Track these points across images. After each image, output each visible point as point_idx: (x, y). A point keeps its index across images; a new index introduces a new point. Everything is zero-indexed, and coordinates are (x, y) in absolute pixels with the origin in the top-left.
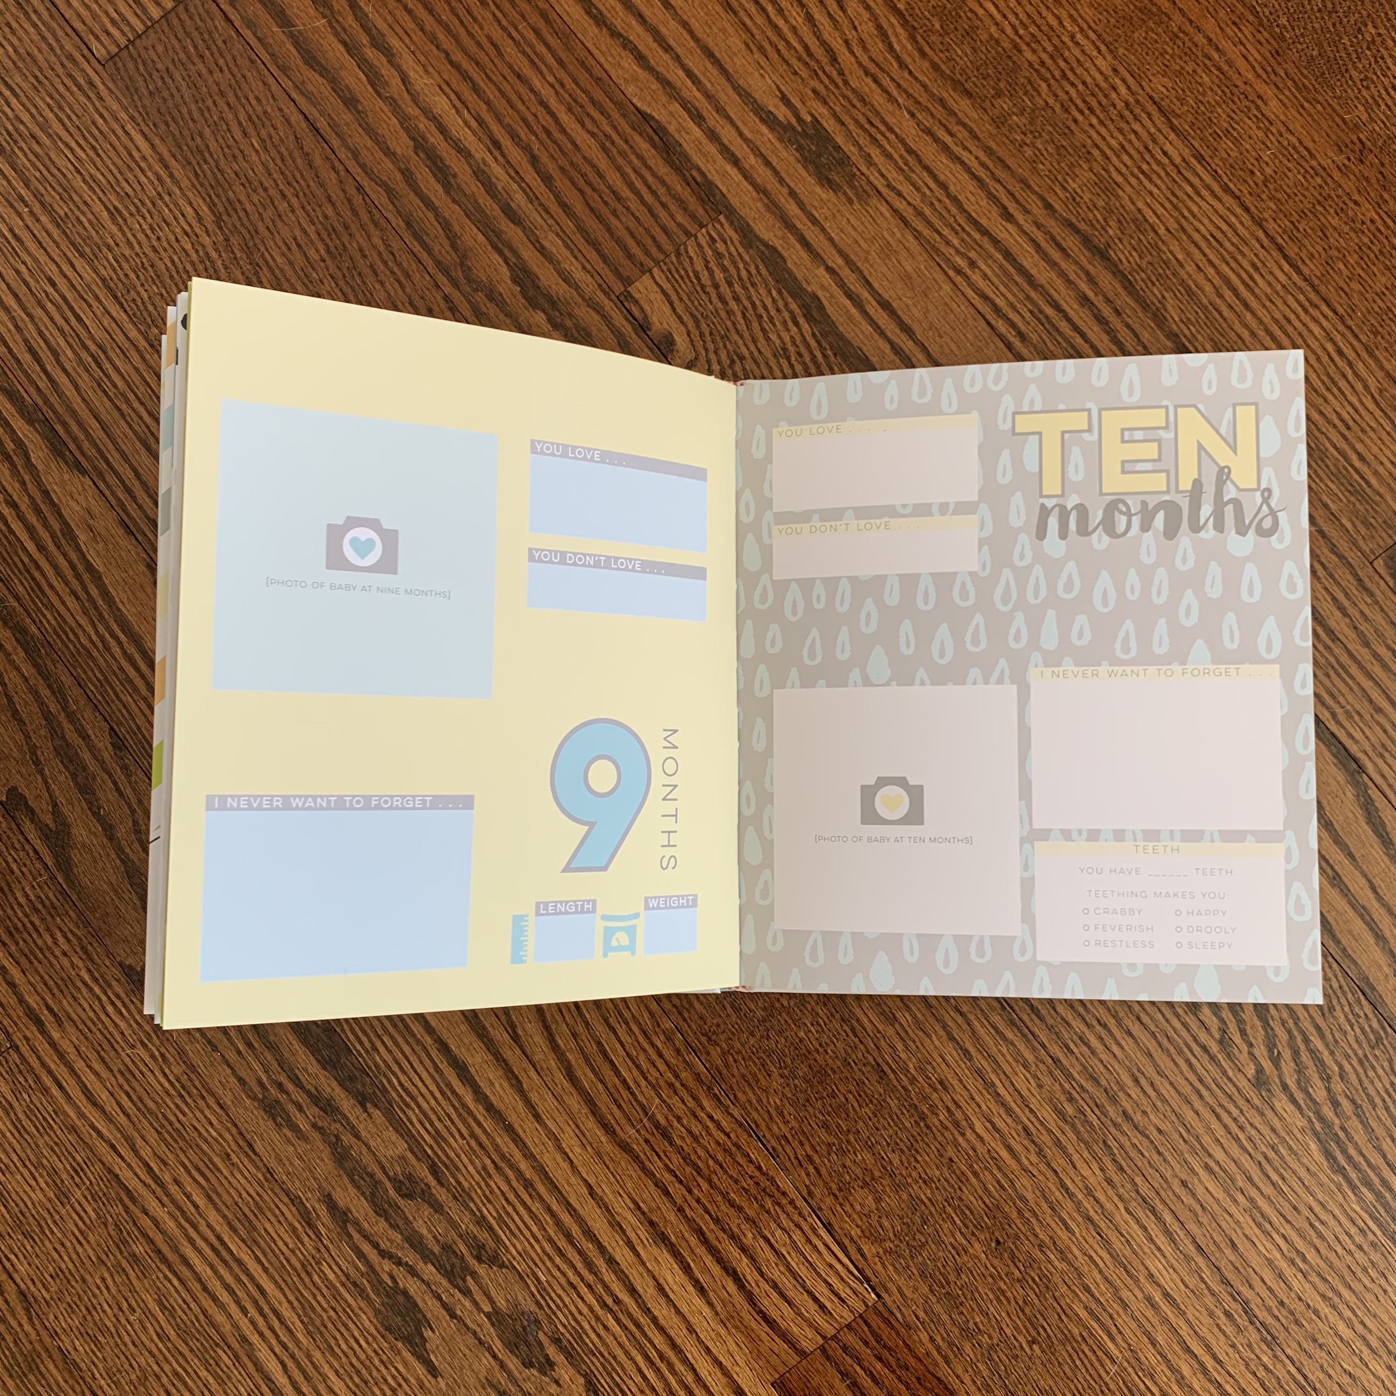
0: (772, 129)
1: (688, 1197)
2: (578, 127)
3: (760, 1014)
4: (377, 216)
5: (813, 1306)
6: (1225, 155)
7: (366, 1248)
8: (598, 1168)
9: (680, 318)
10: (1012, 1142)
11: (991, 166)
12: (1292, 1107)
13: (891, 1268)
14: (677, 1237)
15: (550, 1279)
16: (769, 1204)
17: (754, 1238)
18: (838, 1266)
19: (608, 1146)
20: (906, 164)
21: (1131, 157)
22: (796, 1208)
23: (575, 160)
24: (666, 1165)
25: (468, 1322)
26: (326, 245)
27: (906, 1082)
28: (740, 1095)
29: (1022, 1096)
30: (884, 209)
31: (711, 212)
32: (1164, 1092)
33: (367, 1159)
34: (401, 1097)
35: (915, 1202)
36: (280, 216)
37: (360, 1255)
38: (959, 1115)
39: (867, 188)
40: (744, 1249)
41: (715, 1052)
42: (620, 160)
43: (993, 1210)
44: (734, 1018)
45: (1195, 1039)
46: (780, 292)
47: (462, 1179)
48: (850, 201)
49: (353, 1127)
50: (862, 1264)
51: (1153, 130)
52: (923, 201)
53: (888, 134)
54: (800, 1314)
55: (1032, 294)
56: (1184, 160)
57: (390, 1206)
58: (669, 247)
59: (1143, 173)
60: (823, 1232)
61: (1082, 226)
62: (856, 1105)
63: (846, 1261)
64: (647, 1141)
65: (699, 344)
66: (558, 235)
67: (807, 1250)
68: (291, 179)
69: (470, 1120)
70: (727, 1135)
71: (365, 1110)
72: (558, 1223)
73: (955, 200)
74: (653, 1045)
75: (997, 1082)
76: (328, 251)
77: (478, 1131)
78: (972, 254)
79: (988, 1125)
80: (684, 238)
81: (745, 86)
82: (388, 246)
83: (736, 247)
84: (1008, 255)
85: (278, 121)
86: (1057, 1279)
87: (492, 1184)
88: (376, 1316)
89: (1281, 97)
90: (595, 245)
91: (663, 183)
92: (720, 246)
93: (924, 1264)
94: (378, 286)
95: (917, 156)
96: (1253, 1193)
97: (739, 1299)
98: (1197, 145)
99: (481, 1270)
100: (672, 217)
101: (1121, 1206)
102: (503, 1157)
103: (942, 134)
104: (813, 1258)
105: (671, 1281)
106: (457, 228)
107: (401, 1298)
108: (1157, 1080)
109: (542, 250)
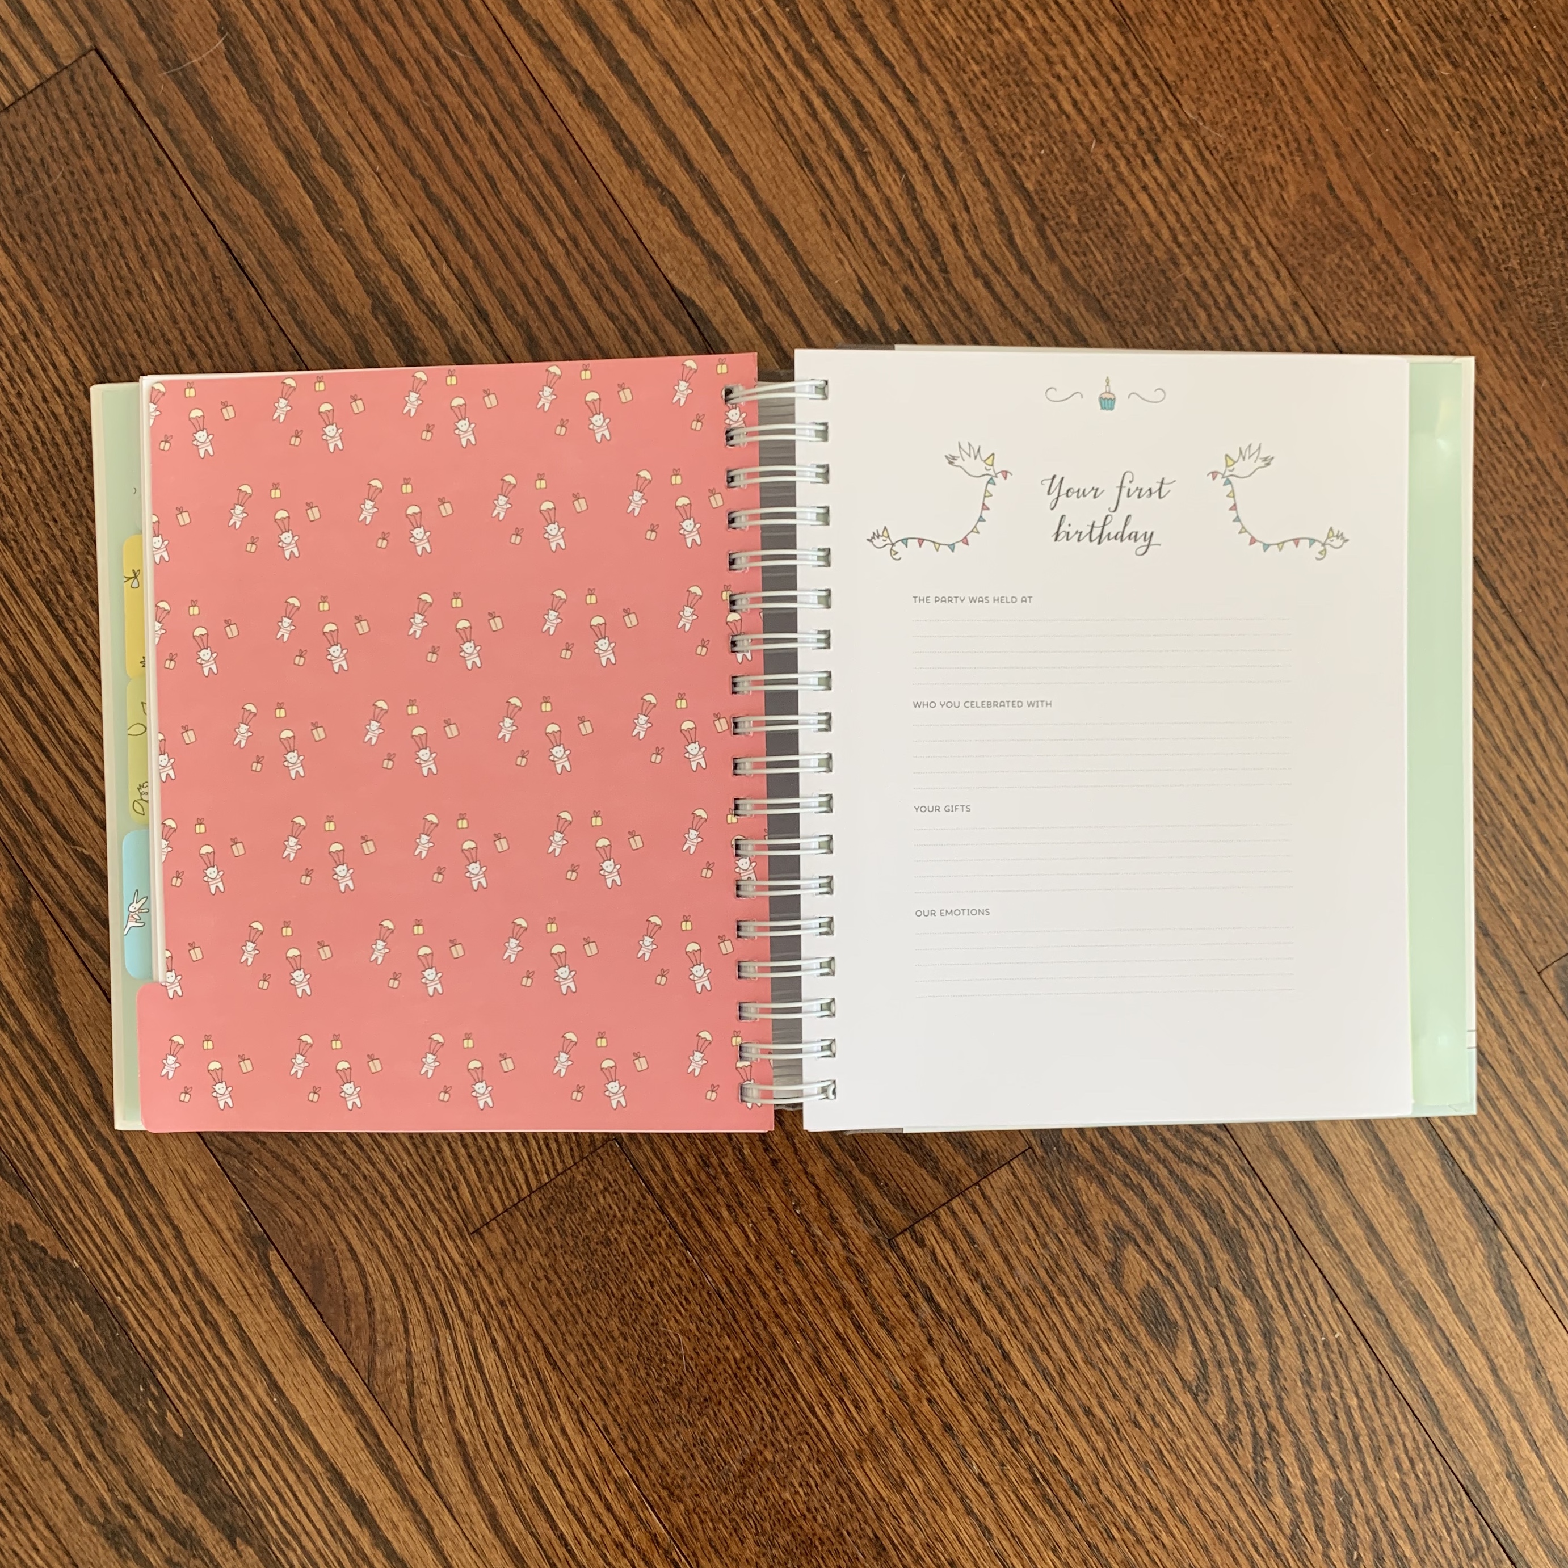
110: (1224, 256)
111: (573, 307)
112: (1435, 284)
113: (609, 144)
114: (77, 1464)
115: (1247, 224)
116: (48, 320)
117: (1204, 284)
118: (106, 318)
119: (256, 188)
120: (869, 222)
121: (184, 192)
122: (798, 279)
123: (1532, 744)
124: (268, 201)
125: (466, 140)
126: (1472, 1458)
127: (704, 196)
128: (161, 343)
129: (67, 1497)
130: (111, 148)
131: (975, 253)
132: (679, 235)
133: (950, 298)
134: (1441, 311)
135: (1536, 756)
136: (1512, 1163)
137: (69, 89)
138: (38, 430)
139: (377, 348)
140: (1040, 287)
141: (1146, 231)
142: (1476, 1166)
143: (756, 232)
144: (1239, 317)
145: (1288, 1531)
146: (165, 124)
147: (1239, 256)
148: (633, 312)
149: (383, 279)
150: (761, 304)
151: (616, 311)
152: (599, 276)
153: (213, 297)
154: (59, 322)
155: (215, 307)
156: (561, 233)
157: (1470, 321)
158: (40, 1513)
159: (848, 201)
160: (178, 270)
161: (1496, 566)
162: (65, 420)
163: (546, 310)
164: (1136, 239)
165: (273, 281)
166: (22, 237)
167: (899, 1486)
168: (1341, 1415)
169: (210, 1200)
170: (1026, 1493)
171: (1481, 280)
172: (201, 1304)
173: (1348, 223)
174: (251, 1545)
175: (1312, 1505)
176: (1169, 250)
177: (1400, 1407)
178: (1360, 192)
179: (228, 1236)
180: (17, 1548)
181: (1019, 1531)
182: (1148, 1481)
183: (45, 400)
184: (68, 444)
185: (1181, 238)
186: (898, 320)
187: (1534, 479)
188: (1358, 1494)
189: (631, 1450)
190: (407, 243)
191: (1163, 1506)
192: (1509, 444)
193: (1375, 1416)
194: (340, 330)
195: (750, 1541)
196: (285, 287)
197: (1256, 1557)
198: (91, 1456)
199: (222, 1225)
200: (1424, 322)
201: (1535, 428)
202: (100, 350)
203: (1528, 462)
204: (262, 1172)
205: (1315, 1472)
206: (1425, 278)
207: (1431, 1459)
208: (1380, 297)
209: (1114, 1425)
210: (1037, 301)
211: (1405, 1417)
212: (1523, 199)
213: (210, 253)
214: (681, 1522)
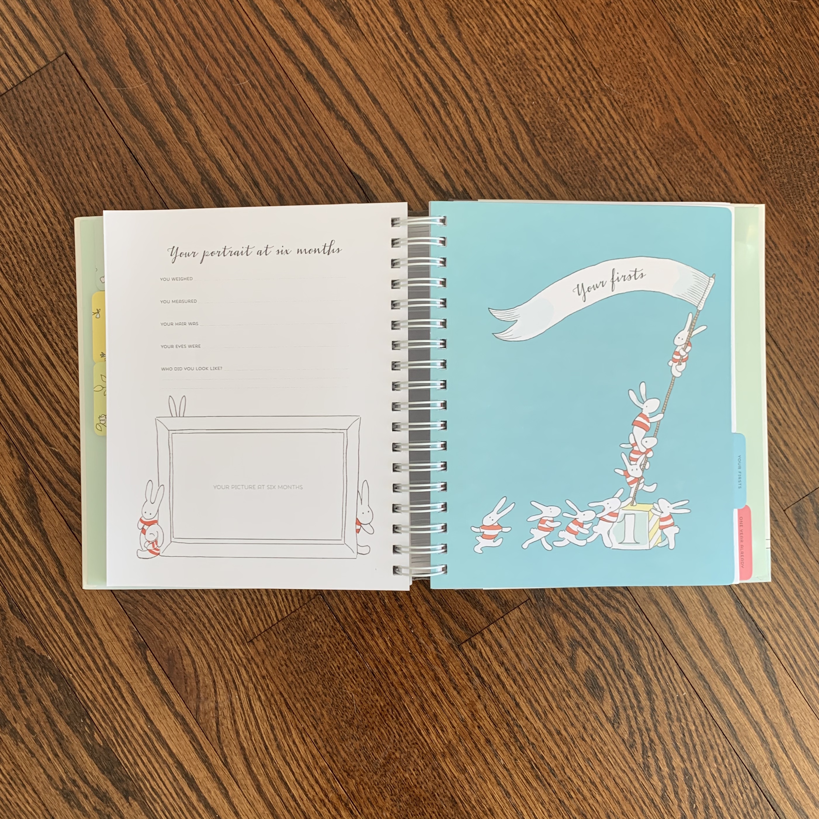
110: (624, 154)
111: (301, 180)
112: (729, 168)
113: (319, 100)
114: (49, 759)
115: (635, 138)
116: (40, 186)
117: (614, 168)
118: (69, 185)
119: (144, 120)
120: (447, 138)
121: (108, 123)
122: (412, 166)
123: (779, 396)
124: (150, 128)
125: (248, 97)
126: (753, 756)
127: (366, 125)
128: (96, 197)
129: (44, 776)
130: (73, 101)
131: (500, 152)
132: (353, 144)
133: (488, 175)
134: (732, 181)
135: (782, 402)
136: (772, 606)
137: (52, 72)
138: (35, 240)
139: (203, 200)
140: (532, 170)
141: (585, 141)
142: (753, 608)
143: (392, 143)
144: (631, 184)
145: (660, 794)
146: (99, 90)
147: (631, 154)
148: (330, 182)
149: (207, 166)
150: (394, 178)
151: (322, 181)
152: (314, 164)
153: (122, 175)
154: (46, 187)
155: (123, 180)
156: (295, 144)
157: (746, 186)
158: (30, 784)
159: (437, 127)
160: (105, 162)
162: (48, 235)
163: (288, 182)
164: (580, 146)
165: (153, 168)
166: (28, 146)
167: (464, 770)
168: (687, 734)
169: (117, 625)
170: (528, 774)
171: (752, 166)
172: (112, 678)
173: (685, 137)
174: (136, 800)
175: (672, 781)
176: (596, 151)
177: (716, 730)
178: (691, 122)
179: (126, 643)
180: (18, 802)
181: (524, 793)
182: (589, 768)
183: (38, 225)
184: (50, 247)
185: (602, 145)
186: (462, 186)
187: (779, 264)
188: (696, 774)
190: (218, 148)
191: (597, 781)
193: (704, 735)
194: (185, 191)
195: (388, 799)
196: (158, 170)
197: (644, 807)
198: (56, 755)
199: (123, 639)
200: (723, 186)
201: (779, 239)
202: (66, 201)
203: (776, 255)
204: (143, 611)
205: (674, 763)
206: (724, 165)
207: (733, 757)
208: (701, 174)
209: (572, 739)
210: (531, 177)
211: (719, 735)
212: (772, 126)
213: (121, 153)
214: (354, 789)
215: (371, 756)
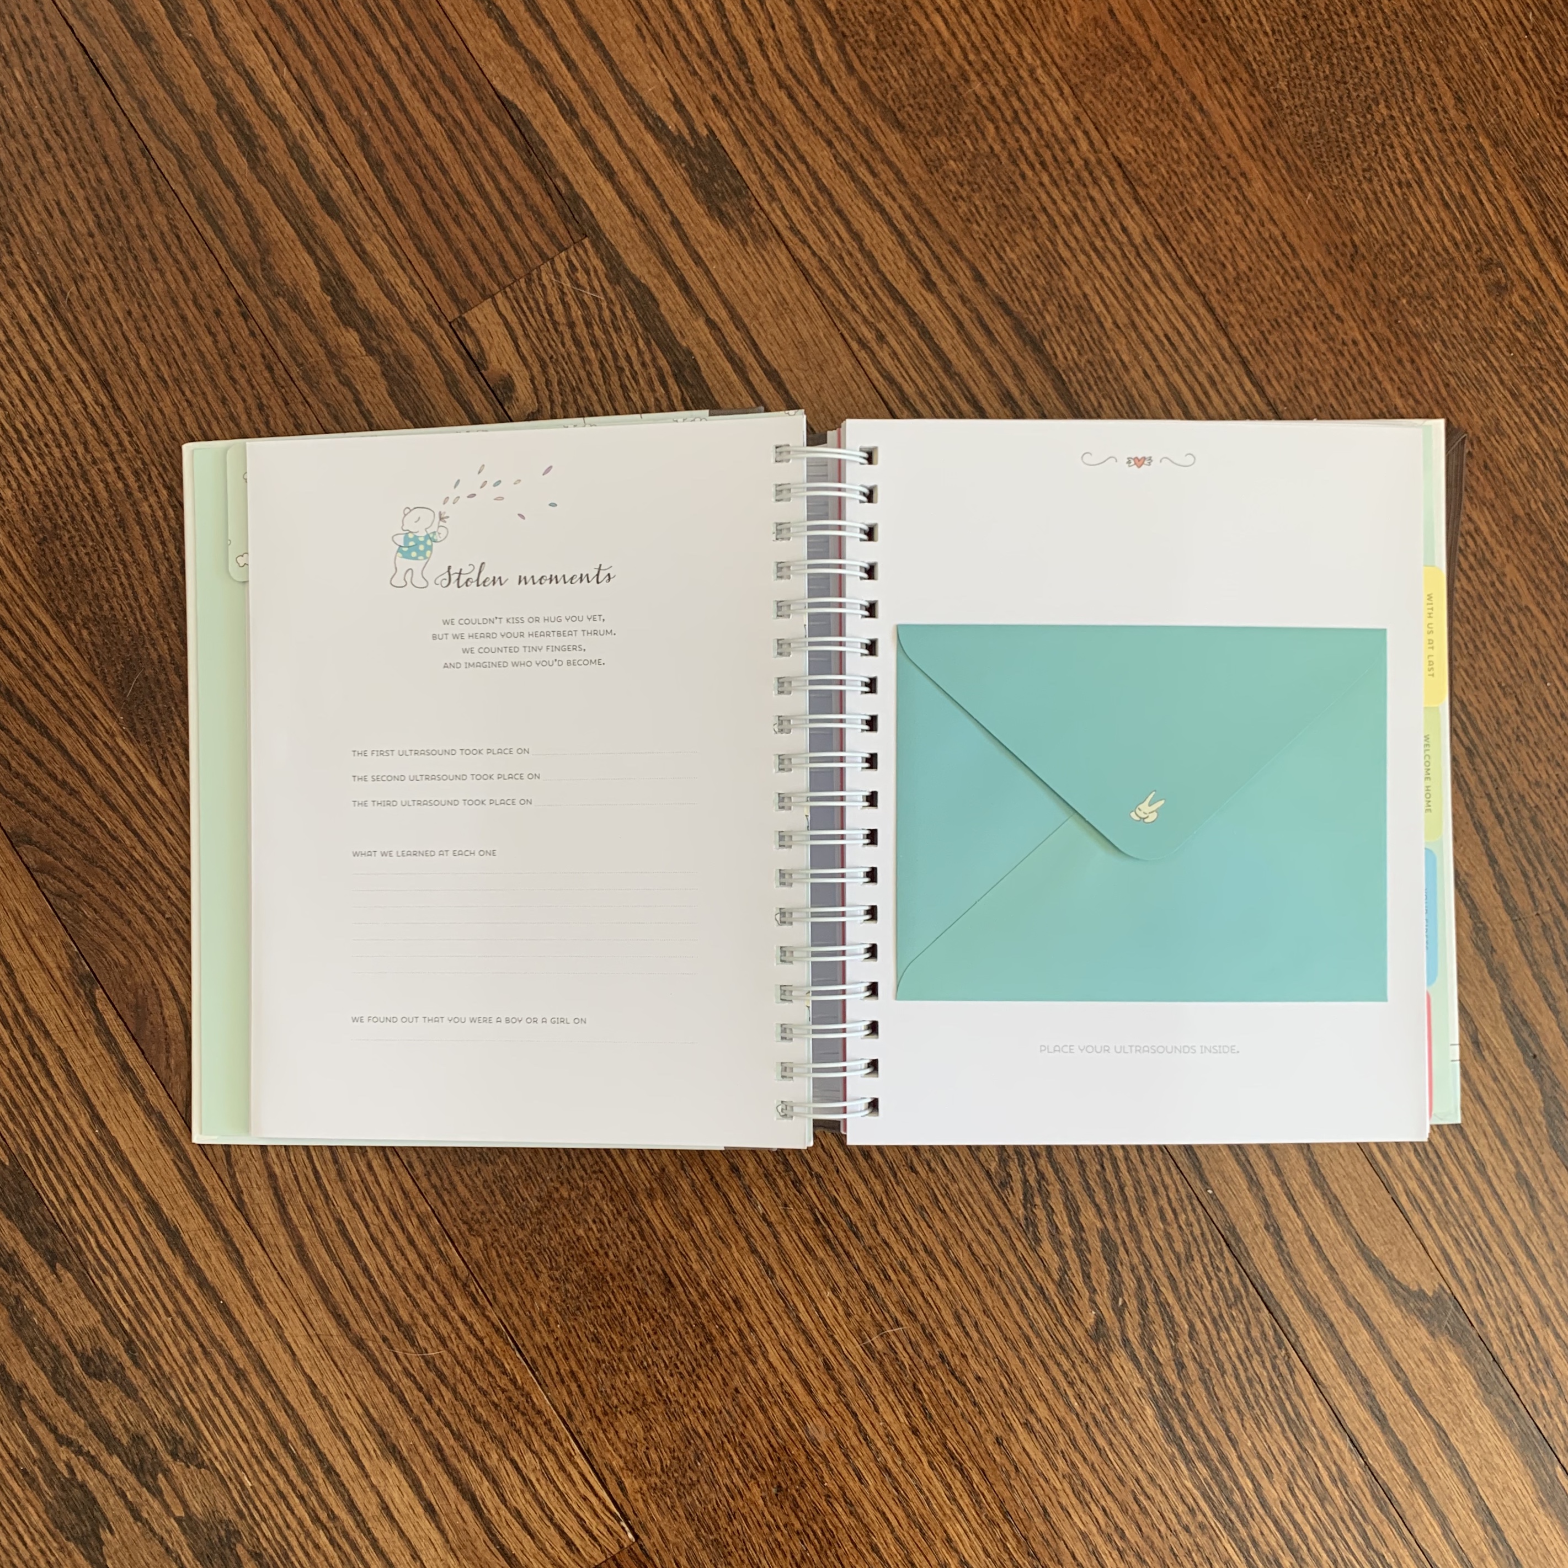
0: (658, 139)
1: (427, 1407)
2: (422, 107)
3: (534, 1204)
4: (163, 188)
5: (558, 1542)
6: (1194, 241)
7: (41, 1430)
8: (326, 1364)
9: (523, 358)
10: (809, 1377)
11: (917, 220)
12: (1131, 1365)
13: (653, 1506)
14: (409, 1450)
15: (256, 1484)
16: (520, 1423)
17: (500, 1459)
18: (593, 1499)
19: (339, 1341)
20: (816, 204)
21: (1083, 228)
22: (551, 1429)
23: (414, 147)
24: (405, 1369)
25: (156, 1527)
26: (97, 216)
27: (695, 1297)
28: (500, 1295)
29: (826, 1325)
30: (783, 257)
31: (574, 233)
32: (988, 1334)
33: (50, 1327)
34: (98, 1260)
35: (689, 1436)
36: (42, 173)
37: (33, 1437)
38: (751, 1340)
39: (766, 227)
40: (486, 1471)
41: (476, 1243)
42: (469, 155)
43: (780, 1452)
44: (503, 1206)
45: (1031, 1278)
46: (648, 343)
47: (162, 1362)
48: (744, 242)
49: (38, 1290)
50: (620, 1499)
51: (1113, 199)
52: (830, 253)
53: (798, 164)
54: (543, 1550)
55: (947, 383)
56: (1145, 240)
57: (75, 1386)
58: (518, 270)
59: (1095, 250)
60: (580, 1460)
61: (1016, 307)
62: (634, 1319)
63: (603, 1494)
64: (385, 1339)
65: (544, 394)
66: (384, 238)
67: (560, 1478)
68: (60, 128)
69: (178, 1295)
70: (481, 1340)
71: (54, 1271)
72: (272, 1422)
73: (869, 256)
74: (403, 1229)
75: (801, 1308)
76: (100, 226)
77: (186, 1308)
78: (882, 326)
79: (783, 1354)
80: (538, 261)
81: (632, 81)
82: (173, 227)
83: (601, 280)
84: (924, 333)
85: (50, 51)
86: (842, 1535)
87: (198, 1371)
88: (46, 1512)
89: (1268, 178)
90: (428, 256)
91: (520, 189)
92: (581, 277)
93: (692, 1505)
94: (156, 276)
95: (830, 195)
96: (1076, 1458)
97: (474, 1526)
98: (1162, 224)
99: (176, 1468)
100: (526, 231)
101: (924, 1459)
102: (213, 1340)
103: (862, 172)
104: (566, 1487)
105: (397, 1500)
106: (260, 213)
107: (77, 1492)
108: (983, 1320)
109: (362, 254)
110: (1011, 74)
111: (403, 109)
112: (1208, 103)
115: (1033, 45)
117: (993, 99)
120: (681, 35)
122: (614, 88)
124: (124, 9)
126: (1233, 1208)
128: (20, 137)
131: (779, 66)
132: (503, 45)
133: (756, 107)
134: (1213, 128)
139: (219, 142)
140: (840, 100)
141: (939, 50)
143: (575, 44)
144: (1025, 130)
145: (1056, 1277)
147: (1024, 74)
148: (460, 115)
149: (229, 82)
150: (579, 109)
151: (443, 113)
152: (429, 81)
153: (69, 95)
155: (71, 104)
156: (395, 42)
157: (1240, 138)
159: (661, 16)
160: (38, 70)
161: (1263, 366)
163: (378, 113)
164: (929, 56)
165: (126, 82)
167: (688, 1224)
168: (1108, 1165)
169: (41, 939)
170: (807, 1233)
171: (1251, 100)
172: (29, 1038)
173: (1127, 44)
174: (70, 1271)
175: (1080, 1254)
176: (960, 67)
177: (1164, 1159)
178: (1140, 18)
179: (57, 974)
181: (801, 1270)
182: (923, 1224)
185: (972, 57)
186: (707, 126)
187: (1300, 285)
188: (1124, 1243)
189: (434, 1186)
190: (251, 48)
191: (938, 1250)
192: (1276, 252)
193: (1140, 1167)
194: (186, 127)
195: (544, 1277)
196: (137, 87)
197: (1026, 1301)
199: (52, 965)
200: (1196, 138)
201: (1300, 237)
203: (1294, 269)
204: (90, 915)
205: (1082, 1220)
206: (1199, 98)
207: (1194, 1210)
208: (1157, 114)
209: (891, 1169)
210: (838, 114)
211: (1169, 1169)
212: (1291, 27)
213: (68, 52)
214: (479, 1255)
215: (515, 1194)
